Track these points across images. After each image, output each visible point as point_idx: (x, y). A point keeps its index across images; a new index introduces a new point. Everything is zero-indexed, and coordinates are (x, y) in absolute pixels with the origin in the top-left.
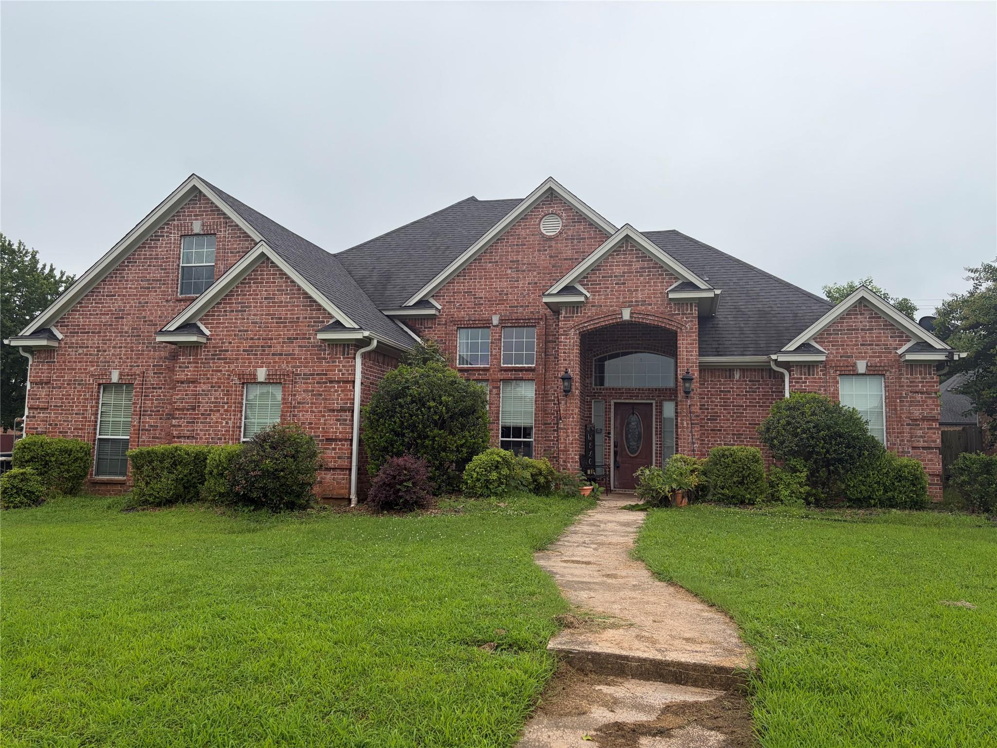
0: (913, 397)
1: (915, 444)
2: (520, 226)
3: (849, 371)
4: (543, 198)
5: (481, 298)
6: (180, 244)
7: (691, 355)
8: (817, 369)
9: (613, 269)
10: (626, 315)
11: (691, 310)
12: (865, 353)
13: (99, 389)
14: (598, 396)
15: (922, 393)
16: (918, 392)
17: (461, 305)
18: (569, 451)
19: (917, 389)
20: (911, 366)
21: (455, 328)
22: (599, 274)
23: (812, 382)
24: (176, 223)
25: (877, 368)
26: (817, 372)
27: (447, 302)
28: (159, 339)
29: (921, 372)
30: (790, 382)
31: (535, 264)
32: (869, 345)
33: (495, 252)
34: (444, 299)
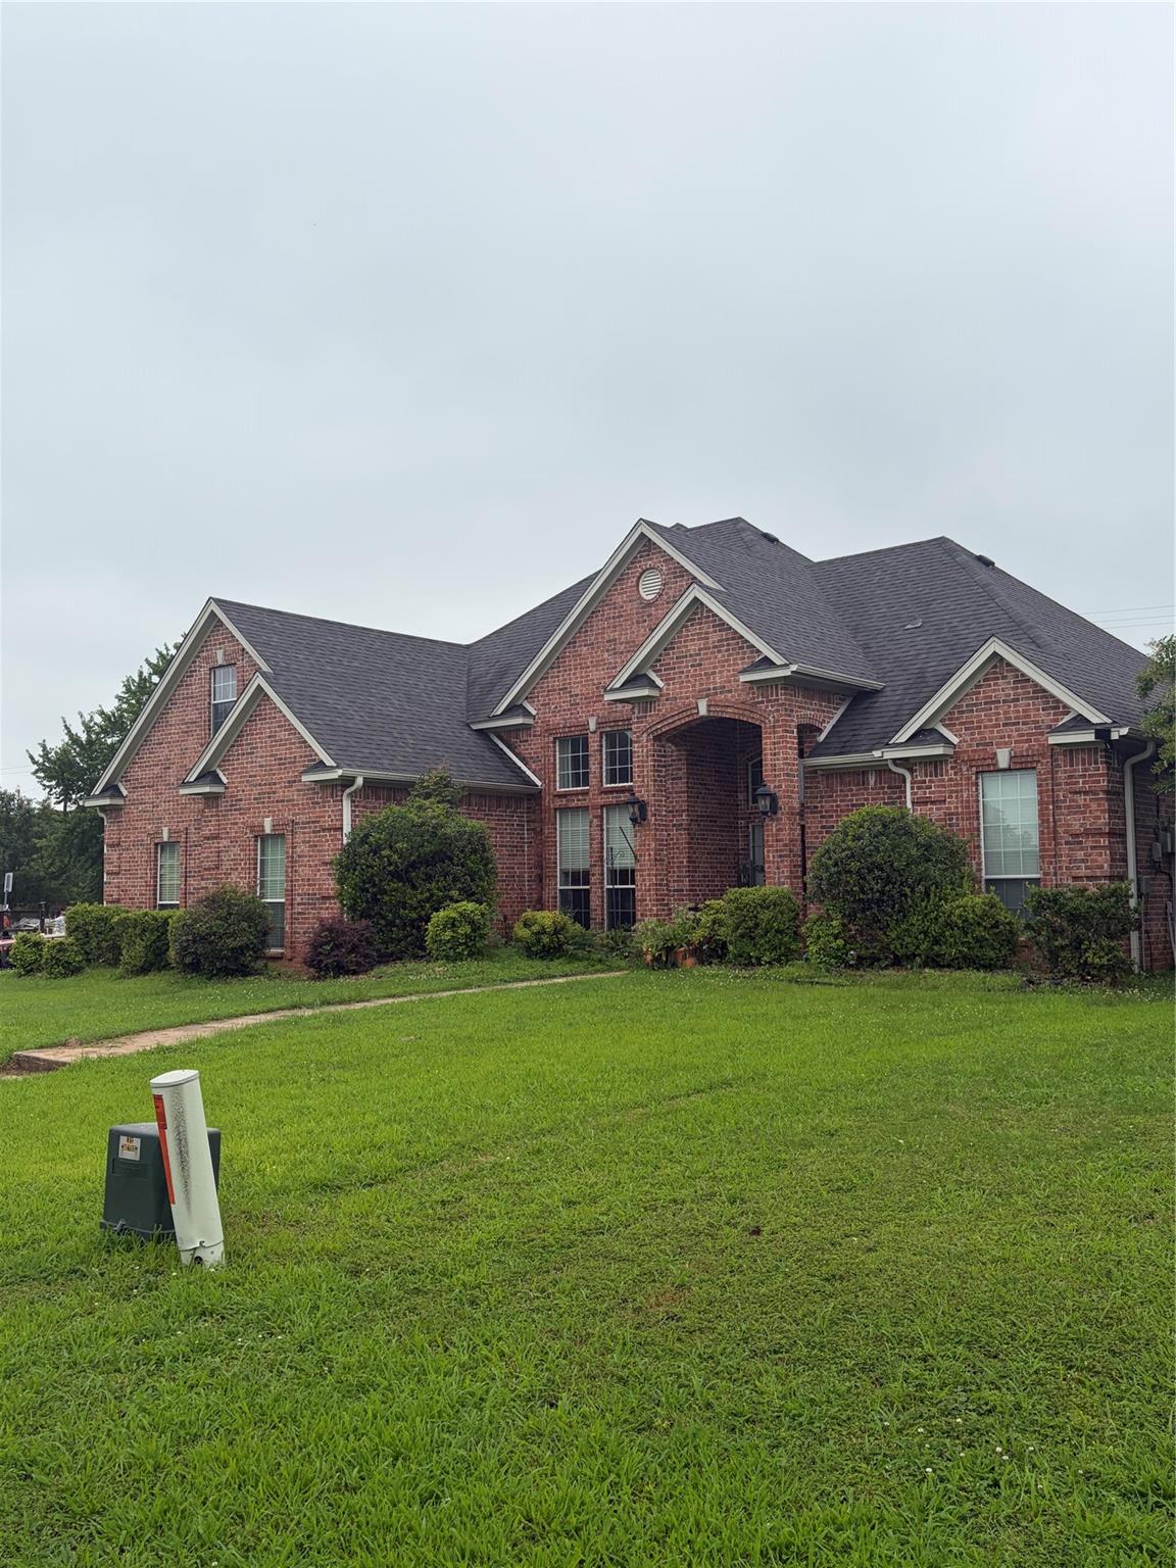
0: (1073, 801)
1: (1076, 873)
2: (616, 590)
3: (988, 765)
4: (639, 549)
5: (577, 695)
6: (210, 679)
7: (778, 759)
8: (946, 765)
9: (687, 646)
10: (703, 711)
11: (777, 695)
12: (1009, 736)
13: (156, 849)
14: (755, 818)
15: (1086, 793)
16: (1079, 793)
17: (556, 707)
18: (646, 900)
19: (1077, 787)
20: (1071, 751)
21: (551, 739)
22: (673, 653)
23: (938, 786)
24: (204, 654)
25: (1023, 760)
26: (947, 771)
27: (542, 705)
28: (183, 791)
29: (1083, 760)
30: (912, 788)
31: (634, 642)
32: (1014, 724)
33: (591, 631)
34: (538, 701)
